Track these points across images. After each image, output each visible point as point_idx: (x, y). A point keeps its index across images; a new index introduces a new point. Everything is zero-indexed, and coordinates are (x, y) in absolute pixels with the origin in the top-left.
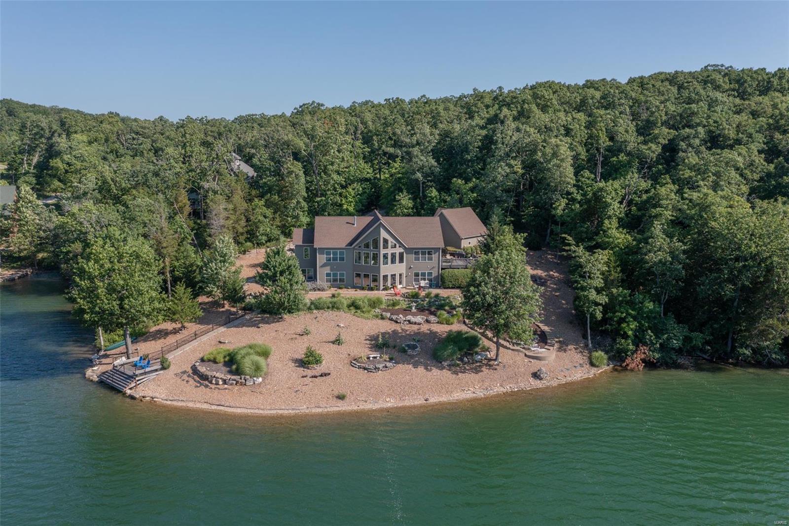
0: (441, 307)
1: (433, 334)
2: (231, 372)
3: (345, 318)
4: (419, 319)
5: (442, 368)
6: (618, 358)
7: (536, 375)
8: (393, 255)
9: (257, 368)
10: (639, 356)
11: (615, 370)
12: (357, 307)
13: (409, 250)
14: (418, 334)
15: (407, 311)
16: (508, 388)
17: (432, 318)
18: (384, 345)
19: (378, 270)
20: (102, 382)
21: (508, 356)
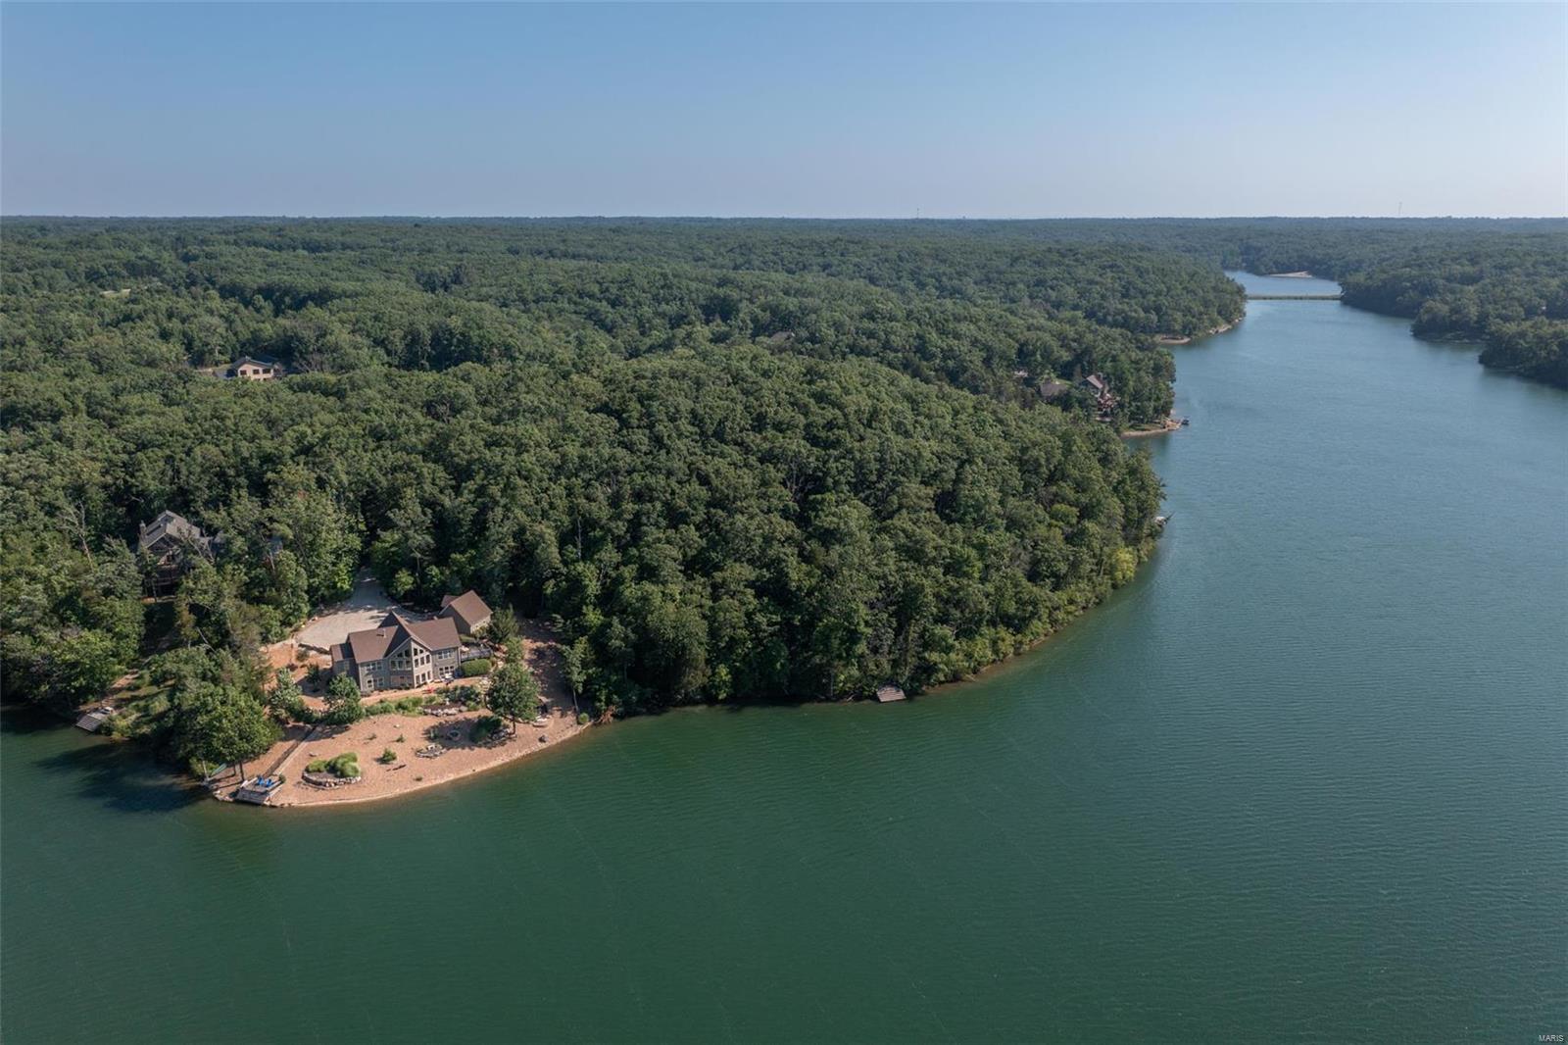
0: (468, 698)
1: (468, 721)
2: (337, 777)
3: (397, 718)
4: (453, 711)
5: (480, 746)
6: (596, 714)
7: (541, 740)
8: (422, 659)
9: (356, 771)
10: (609, 713)
11: (594, 724)
12: (404, 708)
13: (433, 653)
14: (457, 723)
15: (442, 705)
16: (524, 753)
17: (463, 708)
18: (436, 737)
19: (411, 672)
20: (237, 802)
21: (522, 729)
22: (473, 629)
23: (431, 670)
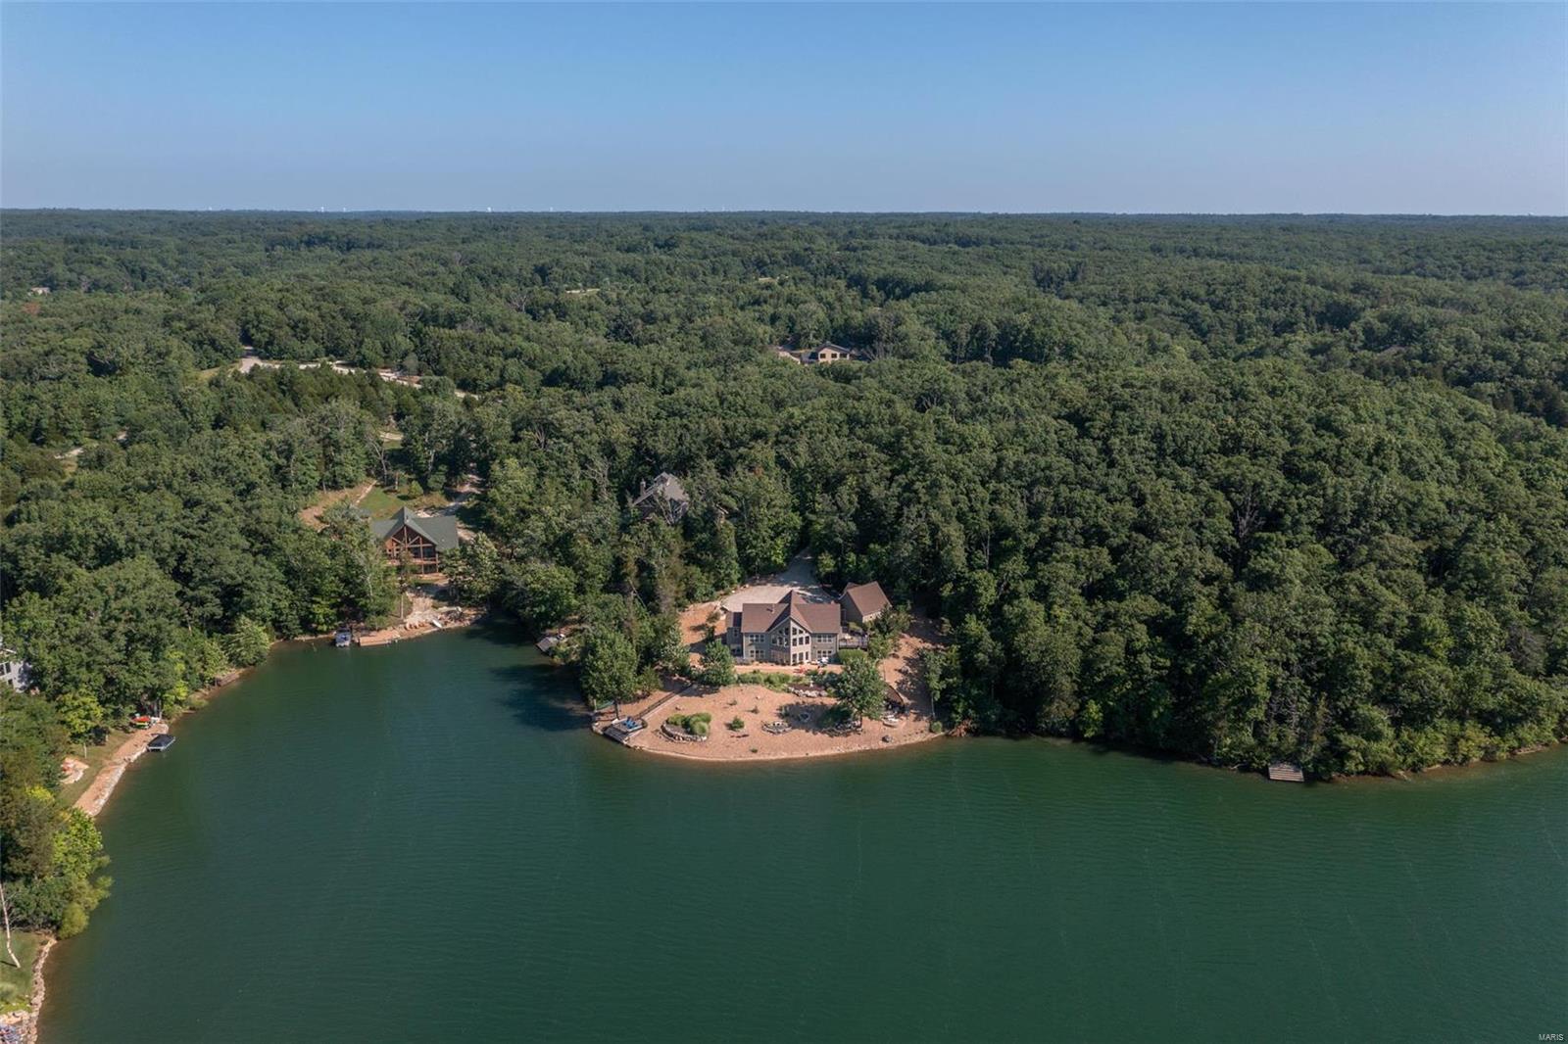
0: (832, 684)
1: (823, 704)
2: (687, 732)
3: (762, 690)
4: (813, 693)
5: (823, 732)
6: (950, 725)
8: (801, 639)
9: (703, 731)
10: (963, 727)
11: (947, 735)
12: (771, 683)
13: (813, 635)
14: (812, 705)
15: (806, 687)
16: (863, 748)
17: (824, 693)
18: (787, 715)
19: (788, 650)
20: (605, 736)
21: (867, 724)
22: (866, 619)
23: (810, 651)
